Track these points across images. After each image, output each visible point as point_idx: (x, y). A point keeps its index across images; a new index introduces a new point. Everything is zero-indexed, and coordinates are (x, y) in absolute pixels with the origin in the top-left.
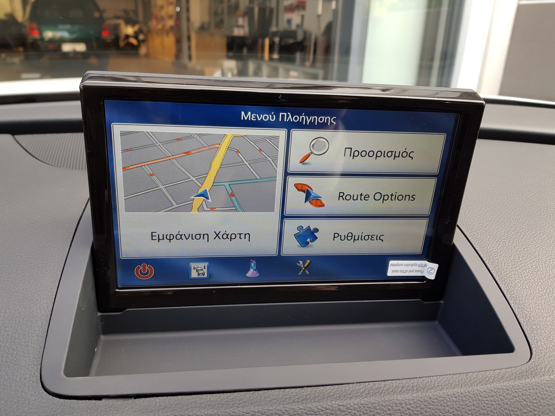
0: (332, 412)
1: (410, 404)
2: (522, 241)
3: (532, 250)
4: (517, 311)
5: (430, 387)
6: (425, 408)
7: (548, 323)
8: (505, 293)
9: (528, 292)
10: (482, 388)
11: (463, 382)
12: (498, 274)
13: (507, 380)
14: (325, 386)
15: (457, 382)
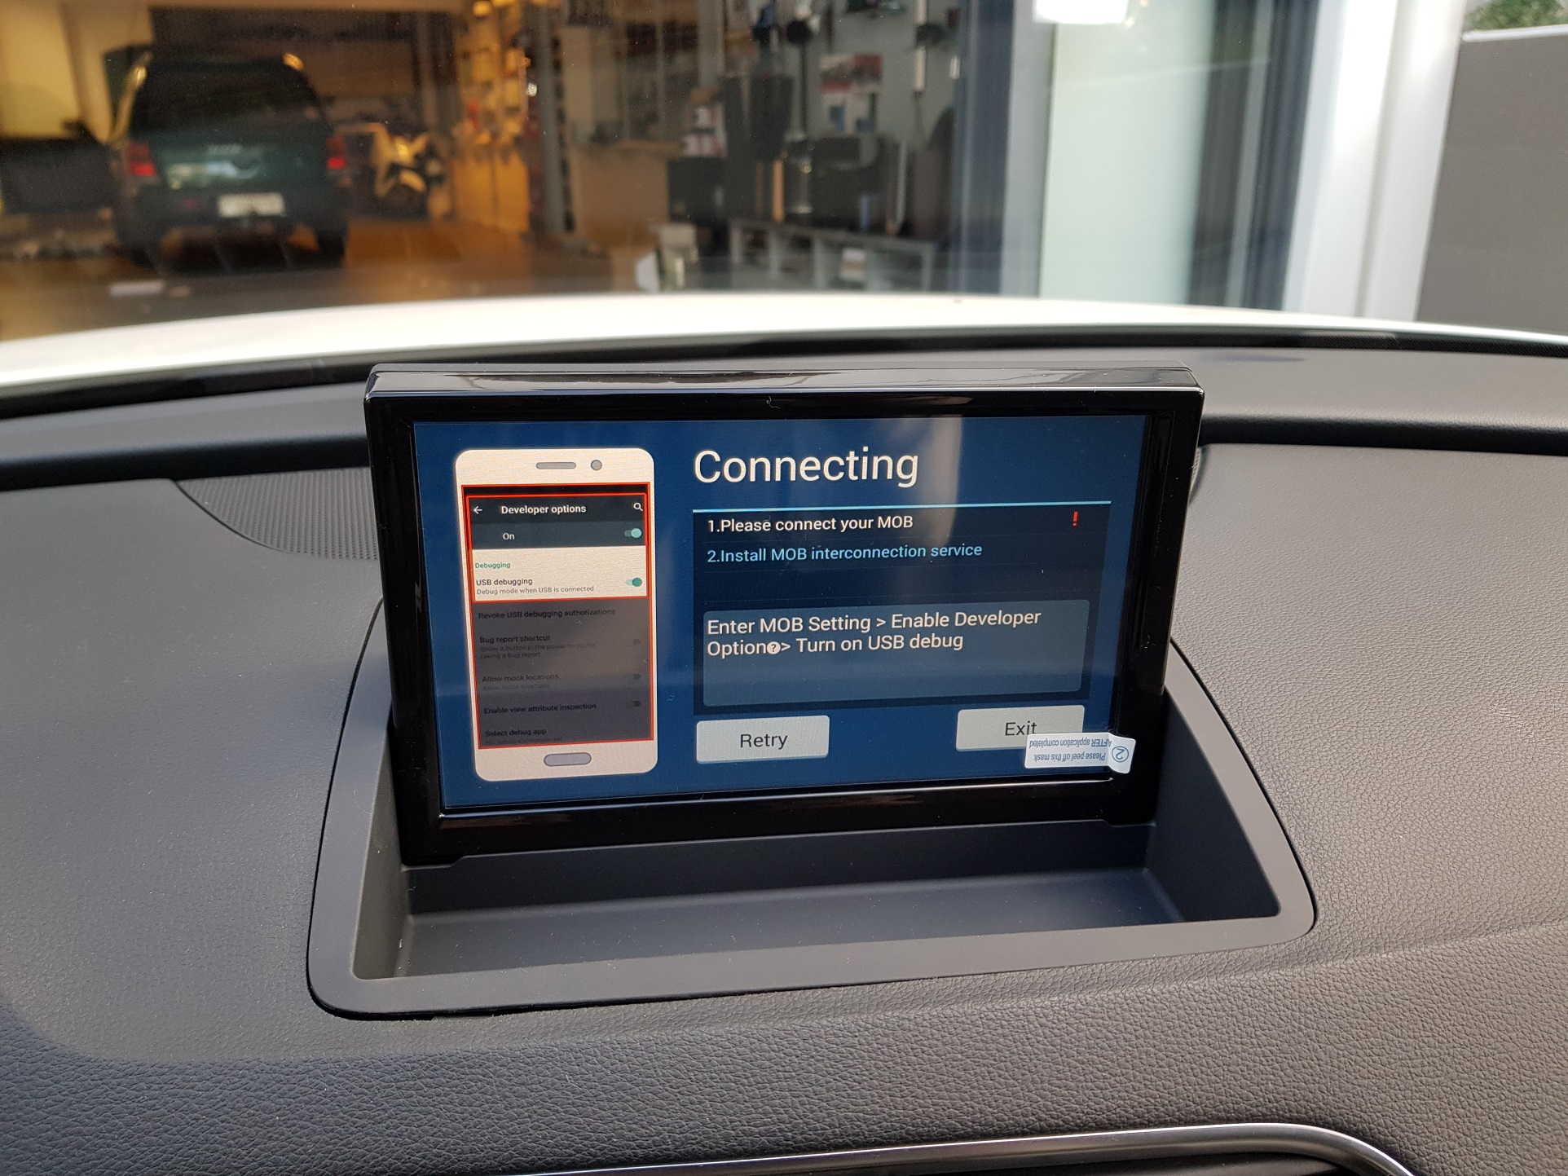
1: (1045, 1016)
2: (1324, 683)
3: (1345, 701)
4: (1293, 831)
5: (1091, 982)
6: (1076, 1023)
7: (1361, 856)
8: (1270, 794)
10: (1199, 984)
11: (1159, 974)
13: (1254, 968)
15: (1146, 974)
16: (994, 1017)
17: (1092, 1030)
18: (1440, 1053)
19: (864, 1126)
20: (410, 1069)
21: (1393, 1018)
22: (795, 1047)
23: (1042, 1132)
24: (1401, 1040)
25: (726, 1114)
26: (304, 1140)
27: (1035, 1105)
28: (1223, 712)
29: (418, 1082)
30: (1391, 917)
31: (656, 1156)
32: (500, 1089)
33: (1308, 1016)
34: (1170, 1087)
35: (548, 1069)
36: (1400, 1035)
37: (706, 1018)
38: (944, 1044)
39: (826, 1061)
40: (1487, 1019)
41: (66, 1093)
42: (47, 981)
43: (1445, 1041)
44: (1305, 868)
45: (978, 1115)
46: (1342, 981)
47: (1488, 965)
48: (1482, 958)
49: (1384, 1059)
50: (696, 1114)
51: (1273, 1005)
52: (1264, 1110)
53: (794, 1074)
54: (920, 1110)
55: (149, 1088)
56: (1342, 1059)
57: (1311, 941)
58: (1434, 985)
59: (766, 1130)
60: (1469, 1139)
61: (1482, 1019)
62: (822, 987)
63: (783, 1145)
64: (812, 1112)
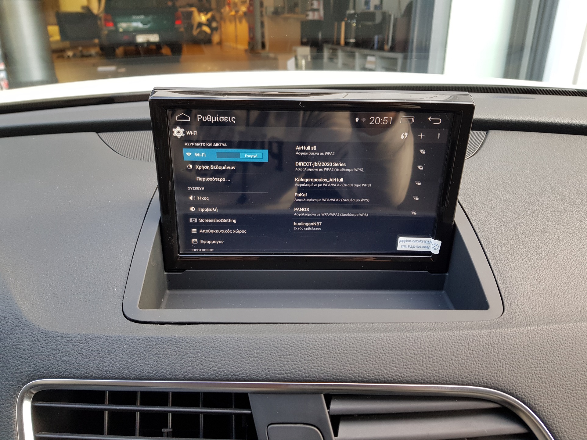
1: (390, 340)
3: (527, 231)
6: (402, 344)
9: (513, 264)
10: (452, 333)
13: (475, 329)
14: (326, 324)
16: (370, 339)
17: (408, 346)
18: (548, 367)
19: (317, 374)
20: (154, 341)
21: (530, 351)
22: (294, 344)
23: (385, 382)
24: (532, 360)
25: (266, 365)
26: (116, 363)
27: (383, 372)
28: (477, 232)
29: (157, 346)
30: (534, 314)
31: (240, 379)
32: (186, 350)
33: (495, 348)
34: (436, 370)
35: (203, 345)
36: (532, 358)
37: (262, 331)
38: (350, 347)
39: (305, 350)
40: (569, 355)
41: (37, 341)
42: (33, 303)
43: (551, 362)
44: (501, 293)
45: (361, 374)
46: (510, 336)
47: (572, 335)
48: (570, 332)
49: (524, 367)
50: (255, 365)
51: (481, 343)
52: (474, 382)
53: (292, 353)
54: (339, 370)
55: (64, 342)
56: (507, 365)
57: (500, 320)
58: (548, 340)
59: (280, 373)
60: (556, 400)
61: (567, 355)
62: (306, 323)
63: (286, 378)
64: (298, 367)
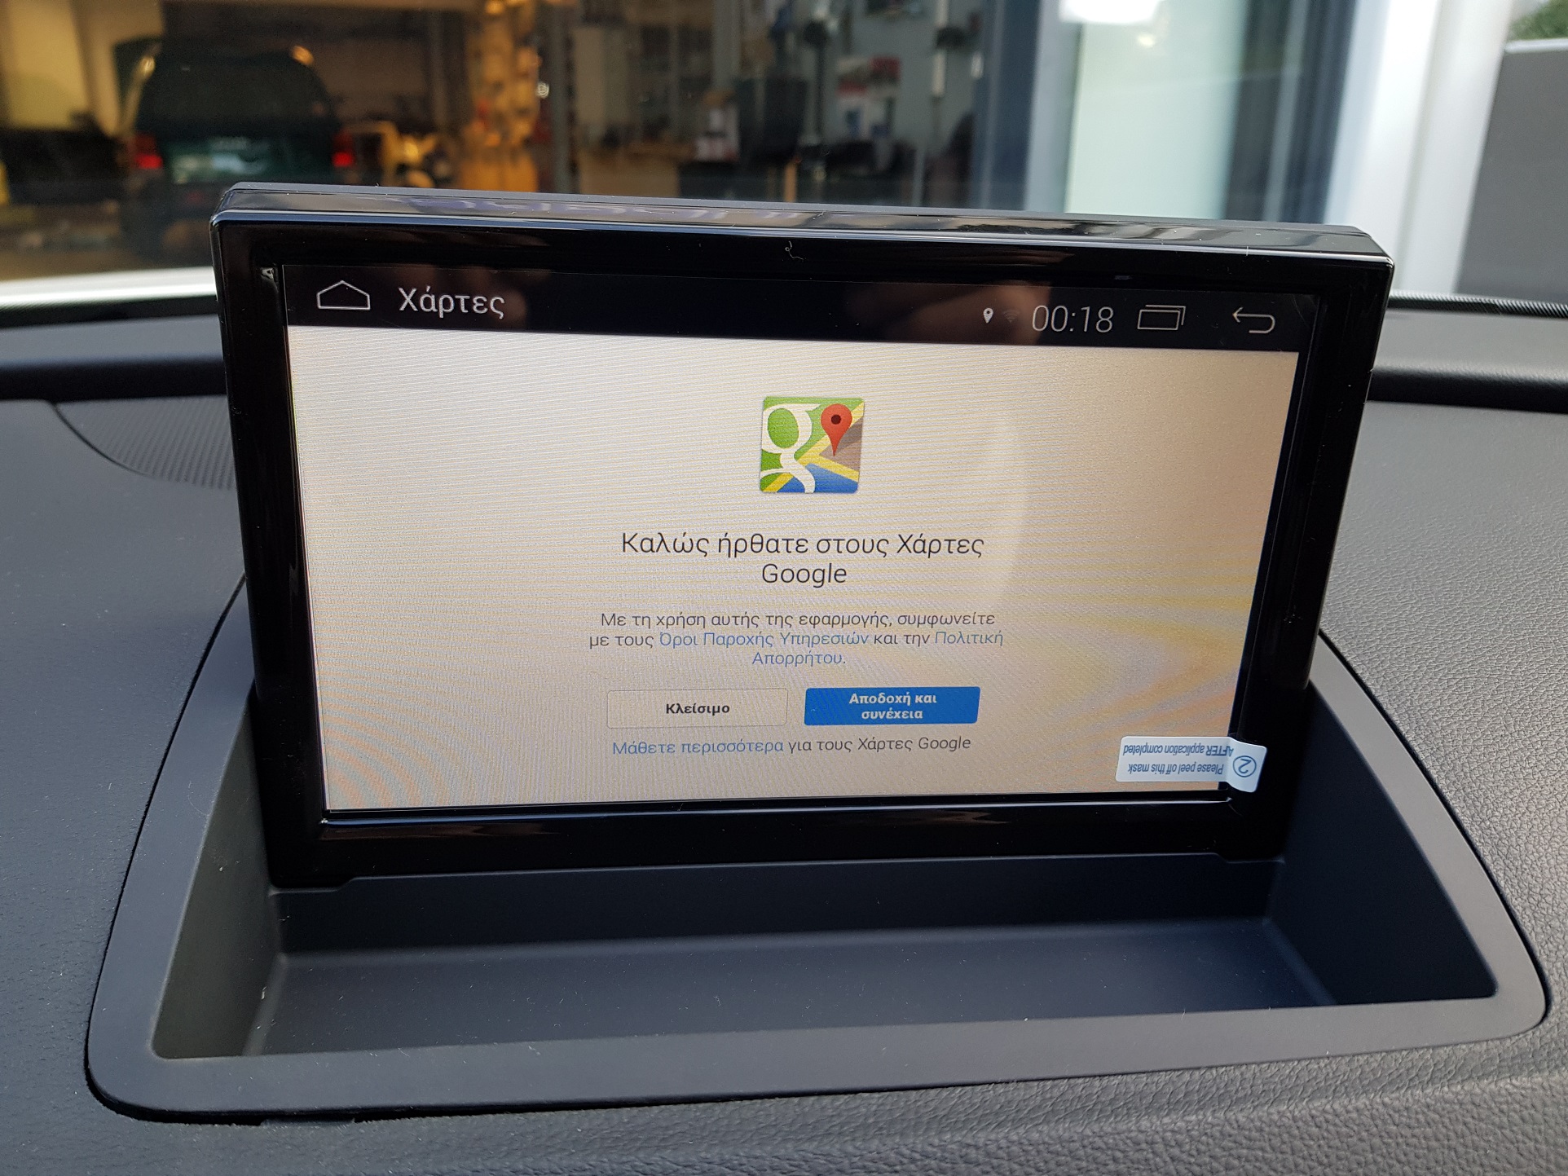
0: (943, 1165)
1: (1179, 1144)
2: (1515, 678)
3: (1545, 702)
4: (1502, 875)
5: (1241, 1094)
6: (1224, 1156)
8: (1465, 826)
9: (1534, 822)
10: (1398, 1099)
11: (1339, 1082)
12: (1444, 771)
13: (1474, 1075)
14: (923, 1091)
15: (1321, 1082)
57: (1548, 1036)
62: (846, 1092)
